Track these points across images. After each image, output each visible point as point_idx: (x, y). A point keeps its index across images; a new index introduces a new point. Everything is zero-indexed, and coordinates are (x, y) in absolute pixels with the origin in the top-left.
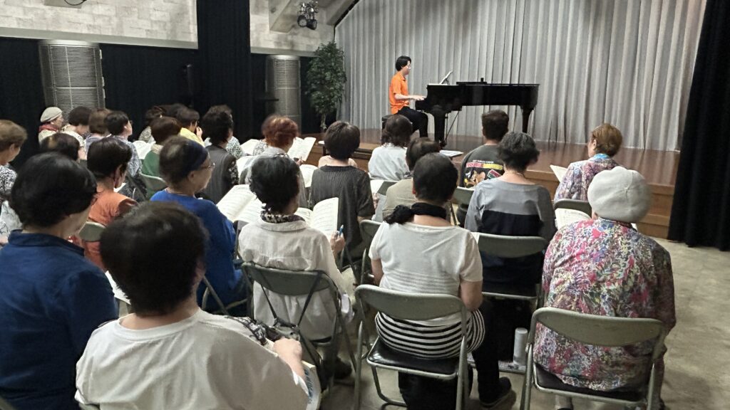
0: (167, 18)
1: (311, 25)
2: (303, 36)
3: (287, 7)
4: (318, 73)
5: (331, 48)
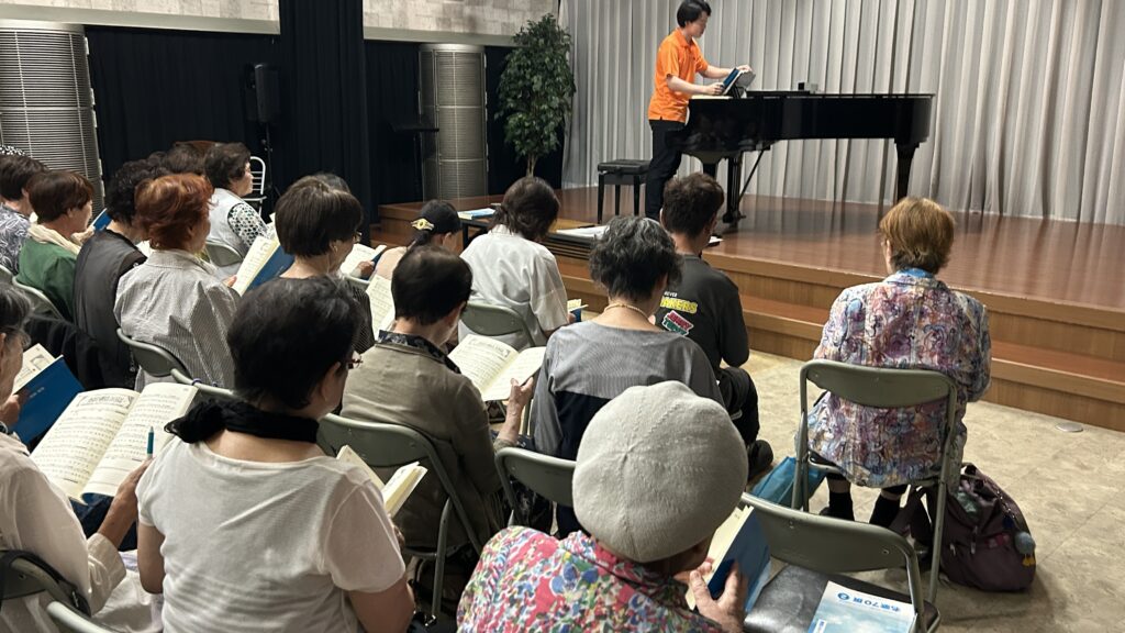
4: (518, 78)
5: (546, 29)
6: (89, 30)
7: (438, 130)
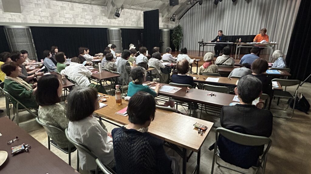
0: (136, 21)
1: (174, 20)
2: (171, 23)
3: (167, 15)
4: (175, 34)
5: (179, 27)
6: (121, 29)
7: (164, 42)
